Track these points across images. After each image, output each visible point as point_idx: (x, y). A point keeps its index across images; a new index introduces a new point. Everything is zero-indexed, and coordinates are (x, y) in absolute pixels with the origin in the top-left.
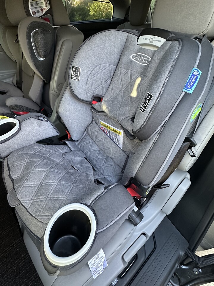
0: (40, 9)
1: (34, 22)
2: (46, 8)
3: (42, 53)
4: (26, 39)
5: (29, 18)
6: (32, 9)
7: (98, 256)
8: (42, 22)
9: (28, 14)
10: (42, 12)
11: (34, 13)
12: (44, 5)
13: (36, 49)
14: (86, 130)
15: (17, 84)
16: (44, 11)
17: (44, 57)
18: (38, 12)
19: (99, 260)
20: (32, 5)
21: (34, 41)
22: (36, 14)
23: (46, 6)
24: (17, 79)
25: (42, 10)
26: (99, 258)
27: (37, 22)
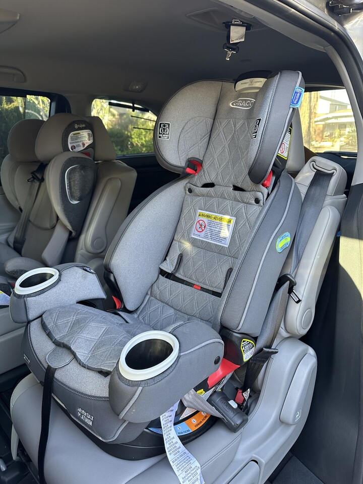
0: (81, 144)
1: (74, 157)
2: (89, 142)
3: (77, 194)
4: (59, 177)
5: (67, 153)
6: (71, 143)
7: (189, 466)
8: (82, 158)
9: (66, 148)
10: (84, 146)
11: (73, 148)
12: (87, 139)
13: (70, 188)
14: (149, 293)
15: (14, 242)
16: (86, 145)
17: (80, 199)
18: (79, 146)
19: (193, 472)
20: (72, 139)
21: (69, 179)
22: (75, 148)
23: (89, 140)
24: (17, 235)
25: (84, 145)
26: (192, 469)
27: (77, 157)
